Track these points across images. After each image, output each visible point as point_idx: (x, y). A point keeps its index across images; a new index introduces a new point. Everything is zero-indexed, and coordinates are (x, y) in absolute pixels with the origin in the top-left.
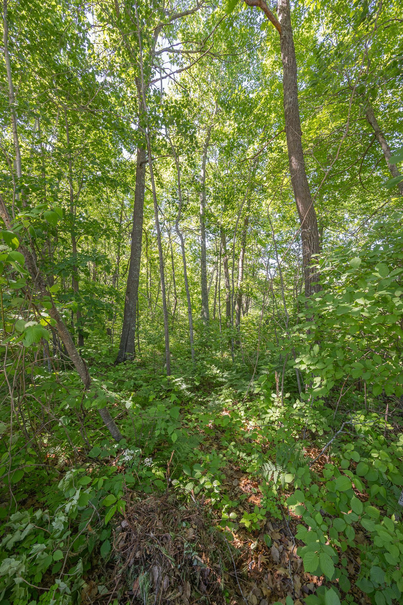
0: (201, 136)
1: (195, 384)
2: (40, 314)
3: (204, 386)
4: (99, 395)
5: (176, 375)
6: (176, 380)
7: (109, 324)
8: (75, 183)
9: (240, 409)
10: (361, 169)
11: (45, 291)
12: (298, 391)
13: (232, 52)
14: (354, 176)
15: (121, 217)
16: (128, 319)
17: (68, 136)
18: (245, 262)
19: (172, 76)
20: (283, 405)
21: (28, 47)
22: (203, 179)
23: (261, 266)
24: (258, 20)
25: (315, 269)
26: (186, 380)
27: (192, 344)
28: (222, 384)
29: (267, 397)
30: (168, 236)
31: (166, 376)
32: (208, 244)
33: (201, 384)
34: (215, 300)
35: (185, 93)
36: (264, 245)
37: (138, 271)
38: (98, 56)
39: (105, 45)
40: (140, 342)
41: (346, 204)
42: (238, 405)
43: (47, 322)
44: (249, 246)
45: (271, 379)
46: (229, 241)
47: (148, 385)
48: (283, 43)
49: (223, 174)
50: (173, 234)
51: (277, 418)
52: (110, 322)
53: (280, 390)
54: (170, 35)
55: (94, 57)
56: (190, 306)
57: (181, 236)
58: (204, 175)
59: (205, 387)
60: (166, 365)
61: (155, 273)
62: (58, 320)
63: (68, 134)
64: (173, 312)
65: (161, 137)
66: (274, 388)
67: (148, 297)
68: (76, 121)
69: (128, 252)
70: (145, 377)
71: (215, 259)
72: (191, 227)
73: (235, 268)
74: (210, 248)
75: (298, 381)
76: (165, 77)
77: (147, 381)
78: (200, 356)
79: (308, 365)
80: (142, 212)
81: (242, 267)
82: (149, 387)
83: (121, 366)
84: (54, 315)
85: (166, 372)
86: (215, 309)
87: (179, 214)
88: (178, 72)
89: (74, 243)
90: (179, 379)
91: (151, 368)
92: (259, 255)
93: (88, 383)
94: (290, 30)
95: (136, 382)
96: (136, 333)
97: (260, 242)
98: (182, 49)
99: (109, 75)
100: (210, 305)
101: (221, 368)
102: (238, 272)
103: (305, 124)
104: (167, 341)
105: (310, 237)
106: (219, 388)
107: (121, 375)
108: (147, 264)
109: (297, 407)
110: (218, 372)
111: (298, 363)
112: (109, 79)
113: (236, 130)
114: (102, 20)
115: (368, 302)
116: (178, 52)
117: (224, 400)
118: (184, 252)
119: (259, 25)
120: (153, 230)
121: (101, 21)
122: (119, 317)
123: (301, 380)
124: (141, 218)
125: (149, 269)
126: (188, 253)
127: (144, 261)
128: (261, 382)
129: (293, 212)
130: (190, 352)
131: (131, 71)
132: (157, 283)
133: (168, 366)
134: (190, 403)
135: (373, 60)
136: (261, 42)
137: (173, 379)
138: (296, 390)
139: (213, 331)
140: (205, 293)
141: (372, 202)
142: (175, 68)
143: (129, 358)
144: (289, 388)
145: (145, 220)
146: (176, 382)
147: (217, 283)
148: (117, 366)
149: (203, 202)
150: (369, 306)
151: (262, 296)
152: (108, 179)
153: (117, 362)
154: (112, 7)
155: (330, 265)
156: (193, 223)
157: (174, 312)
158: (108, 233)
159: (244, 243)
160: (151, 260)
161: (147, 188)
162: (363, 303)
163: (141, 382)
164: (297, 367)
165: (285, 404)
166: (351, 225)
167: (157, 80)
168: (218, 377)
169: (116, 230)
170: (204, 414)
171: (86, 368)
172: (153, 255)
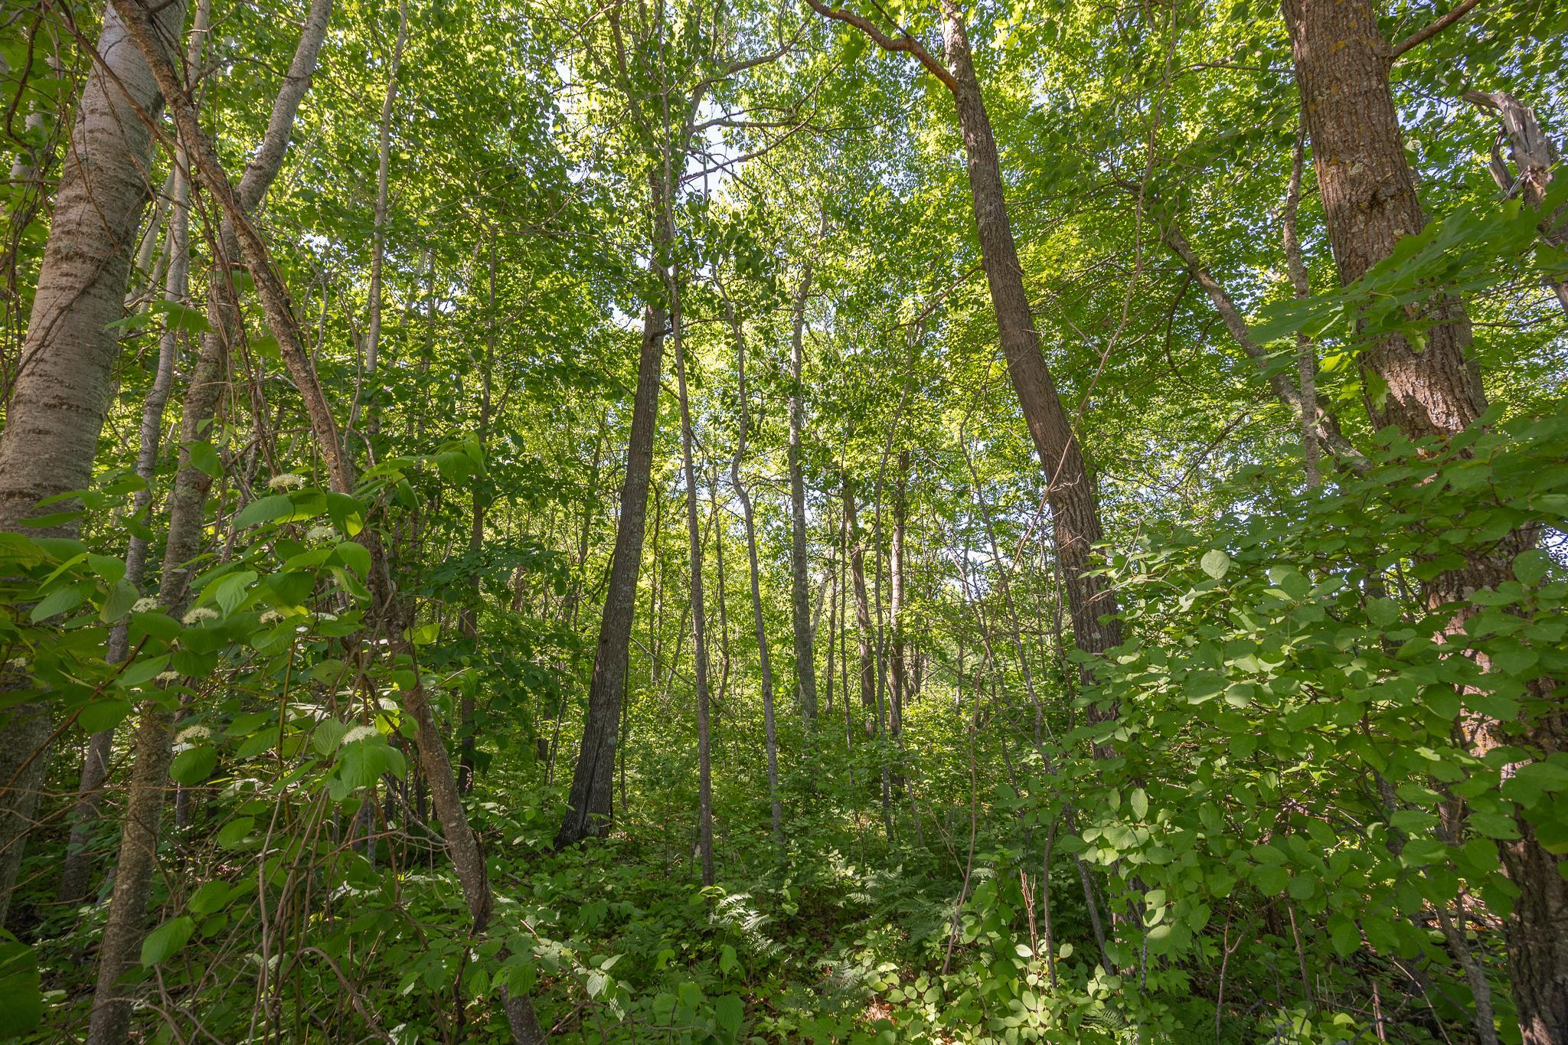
0: (789, 279)
1: (783, 912)
2: (377, 705)
3: (809, 918)
4: (513, 949)
5: (730, 884)
6: (731, 899)
7: (547, 728)
8: (497, 380)
9: (926, 998)
10: (1168, 340)
11: (402, 642)
12: (1092, 935)
13: (855, 123)
14: (1155, 356)
15: (597, 454)
16: (599, 715)
17: (492, 284)
18: (905, 559)
19: (728, 167)
20: (1055, 984)
21: (432, 123)
22: (798, 367)
23: (949, 569)
24: (907, 68)
25: (1104, 580)
26: (758, 901)
27: (774, 787)
28: (860, 913)
29: (1003, 957)
30: (709, 497)
31: (700, 886)
32: (809, 515)
33: (803, 911)
34: (831, 658)
35: (758, 199)
36: (952, 518)
37: (633, 583)
38: (574, 136)
39: (590, 117)
40: (628, 780)
41: (1145, 417)
42: (918, 983)
43: (393, 726)
44: (914, 518)
45: (1009, 895)
46: (862, 507)
47: (646, 917)
48: (962, 109)
49: (845, 355)
50: (723, 491)
51: (1041, 1031)
52: (550, 722)
53: (1040, 931)
54: (725, 97)
55: (566, 138)
56: (769, 679)
57: (744, 497)
58: (798, 357)
59: (814, 923)
60: (698, 851)
61: (674, 588)
62: (423, 723)
63: (493, 280)
64: (718, 692)
65: (701, 284)
66: (1019, 925)
67: (653, 651)
68: (516, 255)
69: (610, 535)
70: (638, 888)
71: (828, 552)
72: (765, 474)
73: (882, 576)
74: (815, 524)
75: (1090, 901)
76: (714, 170)
77: (643, 901)
78: (798, 822)
79: (1120, 852)
80: (650, 441)
81: (900, 572)
82: (651, 921)
83: (570, 855)
84: (414, 707)
85: (699, 874)
86: (830, 684)
87: (742, 446)
88: (740, 160)
89: (479, 516)
90: (738, 897)
91: (655, 860)
92: (938, 540)
93: (484, 913)
94: (974, 86)
95: (614, 906)
96: (618, 754)
97: (940, 507)
98: (749, 120)
99: (595, 169)
100: (818, 673)
101: (858, 860)
102: (890, 585)
103: (1027, 253)
104: (705, 779)
105: (1071, 498)
106: (854, 925)
107: (570, 884)
108: (654, 565)
109: (1098, 992)
110: (850, 872)
111: (1090, 845)
112: (595, 176)
113: (873, 266)
114: (587, 75)
115: (1268, 667)
116: (743, 125)
117: (875, 966)
118: (751, 537)
119: (908, 77)
120: (672, 484)
121: (585, 78)
122: (576, 708)
123: (1097, 900)
124: (648, 455)
125: (659, 578)
126: (760, 538)
127: (649, 557)
128: (982, 907)
129: (1020, 438)
130: (767, 812)
131: (643, 159)
132: (678, 613)
133: (708, 853)
134: (771, 975)
135: (1159, 131)
136: (914, 106)
137: (721, 896)
138: (1084, 932)
139: (828, 747)
140: (803, 639)
141: (1210, 412)
142: (734, 153)
143: (594, 829)
144: (1062, 925)
145: (656, 459)
146: (730, 906)
147: (833, 612)
148: (561, 856)
149: (798, 417)
150: (1272, 677)
151: (954, 647)
152: (574, 369)
153: (561, 842)
154: (608, 54)
155: (1144, 569)
156: (772, 465)
157: (722, 692)
158: (563, 491)
159: (901, 512)
160: (664, 557)
161: (665, 389)
162: (1253, 670)
163: (627, 906)
164: (1090, 856)
165: (1061, 981)
166: (1164, 466)
167: (697, 175)
168: (851, 889)
169: (583, 482)
170: (816, 1015)
171: (481, 863)
172: (671, 542)
